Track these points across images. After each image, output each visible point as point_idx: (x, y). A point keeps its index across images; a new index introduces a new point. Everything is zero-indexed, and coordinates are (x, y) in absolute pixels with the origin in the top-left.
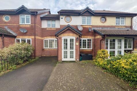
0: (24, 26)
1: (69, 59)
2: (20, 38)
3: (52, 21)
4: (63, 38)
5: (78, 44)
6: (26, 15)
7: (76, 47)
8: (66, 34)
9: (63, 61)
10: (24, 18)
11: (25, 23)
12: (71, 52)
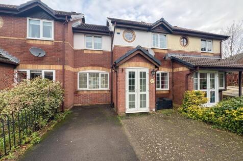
0: (38, 42)
1: (138, 109)
2: (28, 69)
3: (95, 37)
4: (127, 71)
5: (153, 81)
6: (42, 21)
7: (150, 87)
8: (133, 63)
9: (128, 115)
10: (39, 26)
11: (39, 37)
12: (141, 95)
